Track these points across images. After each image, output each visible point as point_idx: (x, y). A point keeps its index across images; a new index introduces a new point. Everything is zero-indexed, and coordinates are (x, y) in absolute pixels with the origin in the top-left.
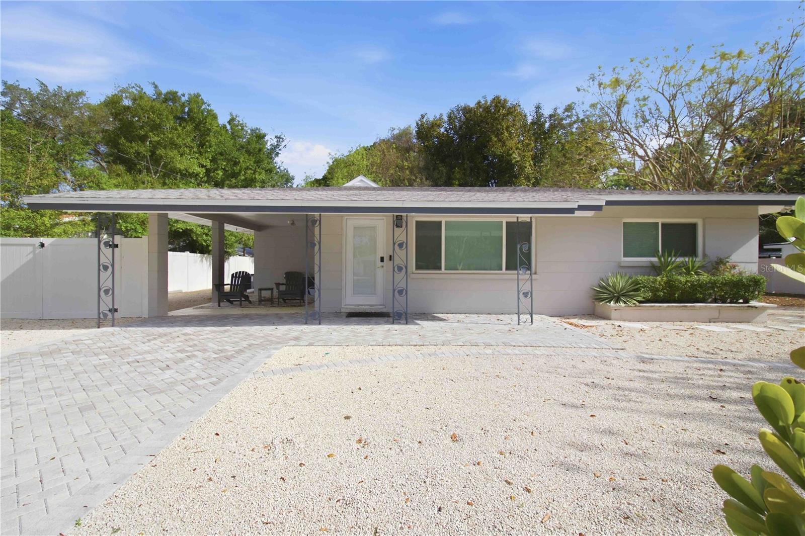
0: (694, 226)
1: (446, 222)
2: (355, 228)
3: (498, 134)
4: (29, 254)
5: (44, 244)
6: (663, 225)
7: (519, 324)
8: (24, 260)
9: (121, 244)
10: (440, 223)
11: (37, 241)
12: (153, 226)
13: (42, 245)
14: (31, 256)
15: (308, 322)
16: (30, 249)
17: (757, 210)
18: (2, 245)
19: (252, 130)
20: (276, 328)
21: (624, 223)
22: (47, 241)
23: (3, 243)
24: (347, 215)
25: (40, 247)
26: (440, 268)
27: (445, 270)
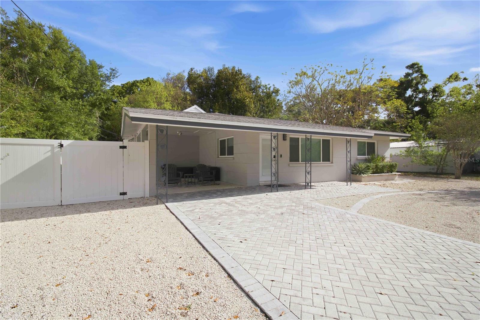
0: (374, 143)
1: (301, 138)
2: (263, 139)
3: (237, 88)
4: (48, 152)
5: (63, 145)
6: (367, 142)
7: (347, 185)
8: (43, 157)
9: (128, 146)
10: (298, 139)
11: (56, 142)
12: (152, 134)
13: (61, 146)
14: (49, 154)
15: (272, 191)
16: (49, 148)
17: (389, 138)
18: (2, 144)
19: (90, 61)
20: (267, 195)
21: (358, 142)
22: (65, 142)
23: (2, 143)
24: (261, 132)
25: (60, 147)
26: (299, 161)
27: (301, 162)
